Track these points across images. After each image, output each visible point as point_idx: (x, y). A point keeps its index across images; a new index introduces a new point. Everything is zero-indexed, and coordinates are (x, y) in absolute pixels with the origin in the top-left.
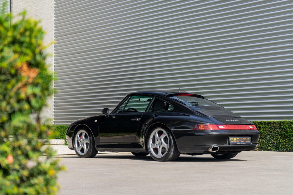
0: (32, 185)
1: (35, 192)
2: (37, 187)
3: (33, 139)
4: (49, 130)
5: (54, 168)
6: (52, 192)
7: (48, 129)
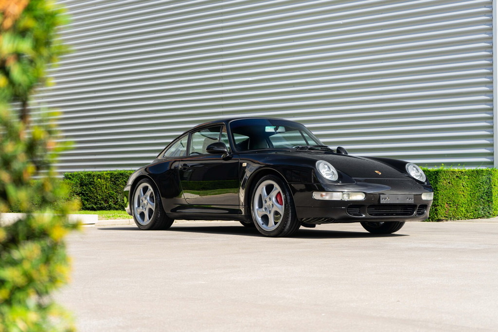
0: (14, 263)
1: (22, 277)
2: (27, 266)
3: (14, 157)
4: (50, 137)
5: (62, 224)
6: (59, 278)
7: (48, 136)
